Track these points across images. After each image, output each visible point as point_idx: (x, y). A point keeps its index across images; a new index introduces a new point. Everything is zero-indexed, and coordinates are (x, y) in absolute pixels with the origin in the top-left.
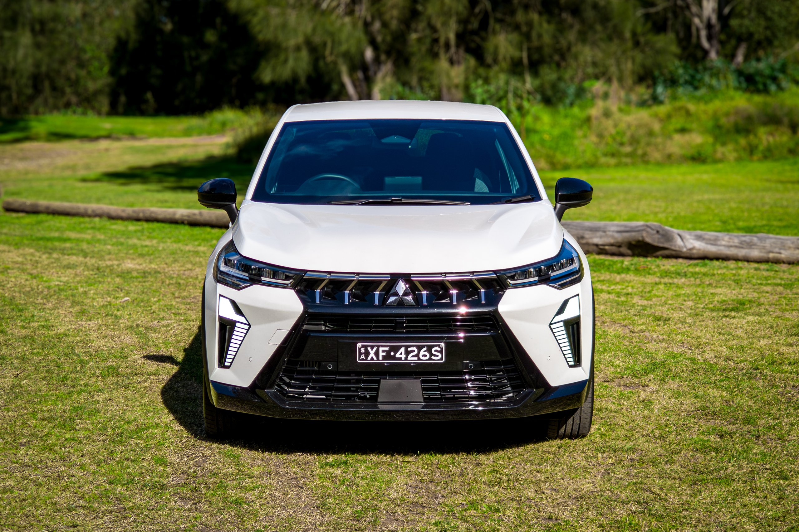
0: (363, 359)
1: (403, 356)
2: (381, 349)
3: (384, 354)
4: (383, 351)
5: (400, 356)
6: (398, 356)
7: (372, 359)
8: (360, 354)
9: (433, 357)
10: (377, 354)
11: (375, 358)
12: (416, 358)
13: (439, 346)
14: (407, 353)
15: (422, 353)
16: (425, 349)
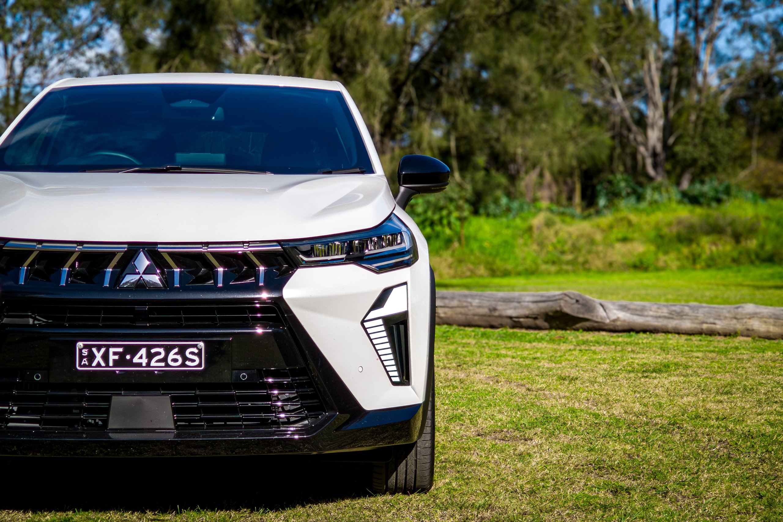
0: (85, 366)
1: (144, 361)
2: (112, 350)
3: (116, 357)
4: (115, 353)
5: (140, 361)
6: (136, 360)
7: (99, 365)
8: (81, 357)
9: (188, 363)
10: (105, 357)
11: (103, 364)
12: (163, 364)
13: (195, 346)
14: (150, 356)
15: (171, 356)
16: (176, 350)
